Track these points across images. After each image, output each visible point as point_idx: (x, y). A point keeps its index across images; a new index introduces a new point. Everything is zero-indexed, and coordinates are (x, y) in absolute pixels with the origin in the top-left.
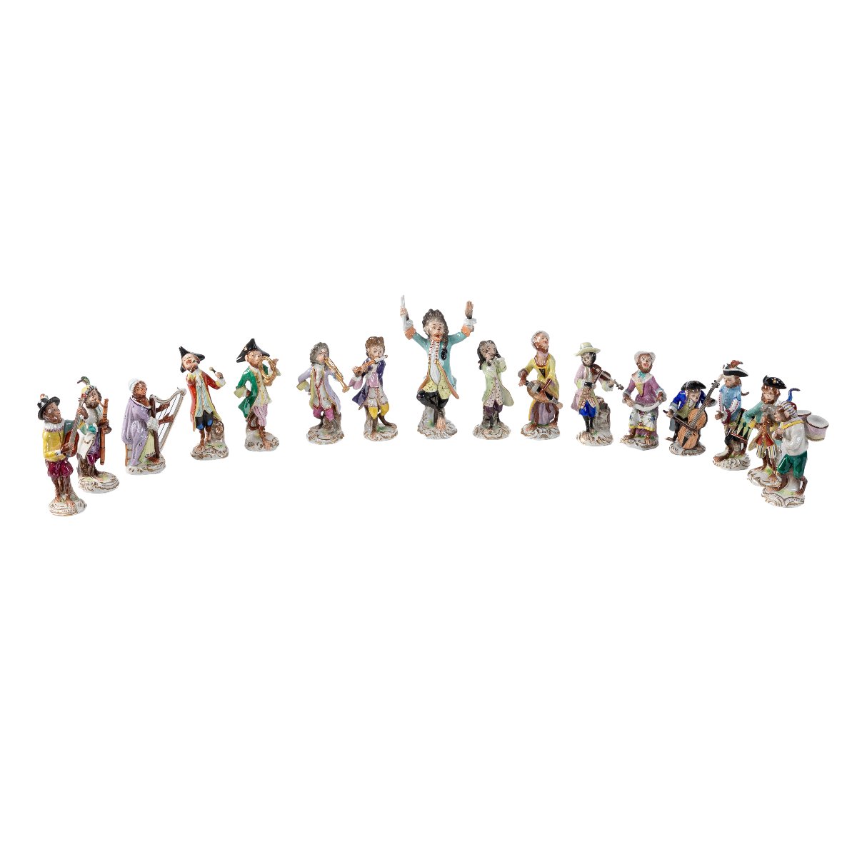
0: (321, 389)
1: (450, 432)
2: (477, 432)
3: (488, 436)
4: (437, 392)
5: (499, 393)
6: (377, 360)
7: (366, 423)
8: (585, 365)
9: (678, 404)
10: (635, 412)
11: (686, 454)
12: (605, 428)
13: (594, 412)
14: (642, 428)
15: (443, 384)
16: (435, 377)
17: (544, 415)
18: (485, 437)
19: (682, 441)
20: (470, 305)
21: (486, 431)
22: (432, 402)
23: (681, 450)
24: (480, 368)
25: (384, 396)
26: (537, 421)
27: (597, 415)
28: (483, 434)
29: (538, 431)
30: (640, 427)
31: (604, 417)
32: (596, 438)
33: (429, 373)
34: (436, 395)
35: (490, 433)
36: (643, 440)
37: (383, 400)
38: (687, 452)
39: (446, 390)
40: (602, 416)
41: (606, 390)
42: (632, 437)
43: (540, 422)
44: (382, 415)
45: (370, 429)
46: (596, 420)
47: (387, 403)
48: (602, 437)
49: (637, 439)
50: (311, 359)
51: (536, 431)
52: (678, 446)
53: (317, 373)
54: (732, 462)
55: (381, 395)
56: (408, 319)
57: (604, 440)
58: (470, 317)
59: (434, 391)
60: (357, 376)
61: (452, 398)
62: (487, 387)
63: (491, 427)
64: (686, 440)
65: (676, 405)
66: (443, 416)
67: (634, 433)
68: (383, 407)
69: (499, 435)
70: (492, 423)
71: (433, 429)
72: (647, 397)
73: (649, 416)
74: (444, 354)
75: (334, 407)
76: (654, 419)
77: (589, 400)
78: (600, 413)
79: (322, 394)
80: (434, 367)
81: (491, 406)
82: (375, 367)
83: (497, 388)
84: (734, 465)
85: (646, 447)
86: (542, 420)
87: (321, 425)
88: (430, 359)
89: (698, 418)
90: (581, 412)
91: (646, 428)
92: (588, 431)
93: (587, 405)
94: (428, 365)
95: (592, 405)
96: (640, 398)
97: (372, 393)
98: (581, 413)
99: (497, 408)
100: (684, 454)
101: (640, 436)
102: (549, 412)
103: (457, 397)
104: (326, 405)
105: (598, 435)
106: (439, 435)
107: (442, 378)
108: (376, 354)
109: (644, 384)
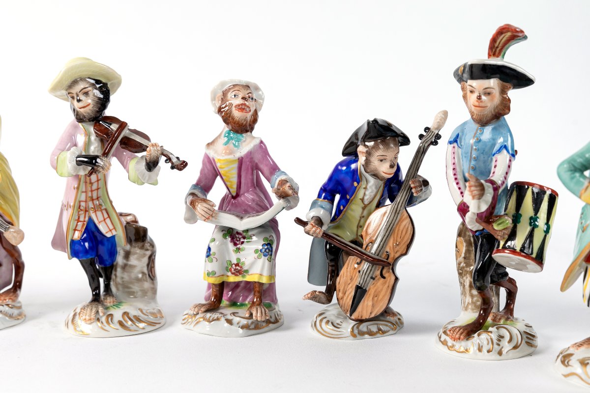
8: (80, 119)
9: (332, 201)
10: (219, 236)
11: (362, 334)
12: (144, 293)
13: (113, 253)
14: (239, 279)
19: (348, 300)
23: (348, 326)
27: (120, 259)
30: (232, 279)
31: (138, 262)
32: (118, 314)
36: (244, 312)
38: (364, 327)
40: (133, 261)
41: (139, 182)
42: (213, 306)
46: (119, 275)
48: (133, 312)
49: (228, 311)
52: (339, 315)
54: (501, 337)
57: (140, 321)
64: (360, 292)
65: (326, 204)
67: (219, 297)
72: (248, 197)
73: (256, 243)
76: (270, 250)
77: (98, 218)
78: (127, 255)
84: (506, 346)
85: (254, 327)
89: (390, 230)
90: (76, 251)
91: (248, 278)
92: (96, 299)
93: (92, 232)
95: (103, 228)
96: (232, 202)
98: (75, 253)
100: (357, 334)
101: (233, 303)
105: (125, 308)
109: (241, 161)
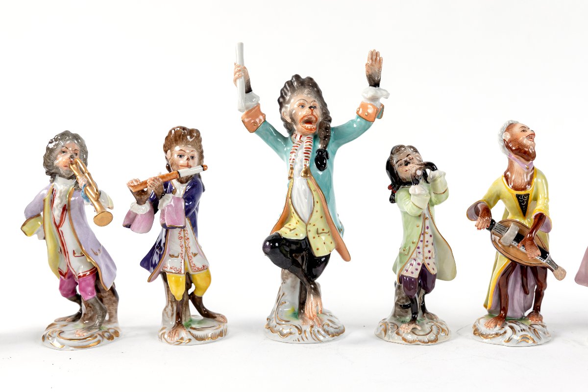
0: (66, 228)
1: (331, 330)
2: (386, 331)
3: (410, 337)
4: (307, 238)
5: (430, 247)
6: (185, 173)
7: (165, 310)
15: (318, 222)
16: (302, 205)
17: (517, 298)
18: (404, 339)
20: (375, 58)
21: (405, 329)
22: (295, 263)
24: (392, 200)
25: (199, 253)
26: (505, 309)
28: (398, 334)
29: (512, 328)
33: (290, 197)
34: (303, 246)
35: (413, 331)
37: (197, 262)
39: (323, 237)
43: (509, 314)
44: (198, 294)
45: (173, 323)
47: (205, 268)
50: (46, 164)
51: (507, 328)
53: (58, 195)
55: (193, 250)
56: (249, 90)
58: (375, 83)
59: (301, 236)
60: (139, 202)
61: (335, 256)
62: (407, 237)
63: (414, 320)
66: (316, 291)
68: (198, 277)
69: (432, 336)
70: (415, 313)
71: (298, 322)
74: (321, 160)
75: (95, 273)
79: (71, 245)
80: (300, 183)
81: (416, 275)
82: (181, 189)
83: (427, 237)
86: (513, 310)
87: (78, 316)
88: (292, 169)
94: (287, 181)
97: (174, 246)
99: (425, 281)
102: (526, 292)
103: (346, 256)
104: (80, 268)
106: (308, 334)
107: (318, 207)
108: (183, 161)
